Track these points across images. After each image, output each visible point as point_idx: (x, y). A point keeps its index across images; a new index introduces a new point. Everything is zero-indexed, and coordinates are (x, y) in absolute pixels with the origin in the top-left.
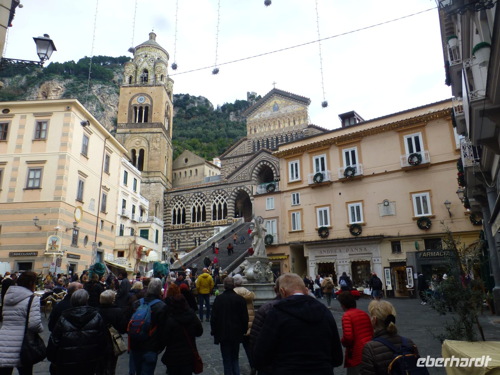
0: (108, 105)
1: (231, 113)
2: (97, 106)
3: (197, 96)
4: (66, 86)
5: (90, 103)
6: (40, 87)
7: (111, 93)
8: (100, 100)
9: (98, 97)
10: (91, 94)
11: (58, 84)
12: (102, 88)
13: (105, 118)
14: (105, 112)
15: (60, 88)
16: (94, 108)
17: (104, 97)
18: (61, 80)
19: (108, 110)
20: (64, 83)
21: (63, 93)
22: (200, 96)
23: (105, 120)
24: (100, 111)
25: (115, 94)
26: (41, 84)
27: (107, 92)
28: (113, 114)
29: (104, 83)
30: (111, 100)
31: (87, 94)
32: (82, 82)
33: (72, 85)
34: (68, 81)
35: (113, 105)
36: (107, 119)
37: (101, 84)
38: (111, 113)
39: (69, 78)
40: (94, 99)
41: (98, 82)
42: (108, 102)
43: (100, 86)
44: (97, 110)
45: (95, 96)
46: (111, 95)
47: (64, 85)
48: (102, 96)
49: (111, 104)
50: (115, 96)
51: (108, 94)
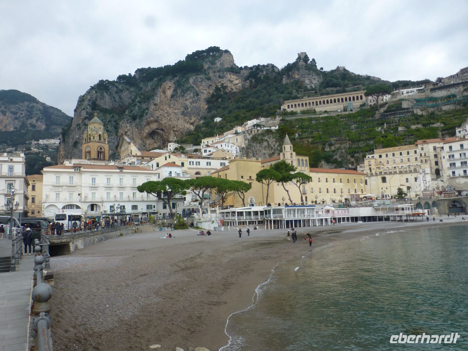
0: (202, 90)
1: (284, 77)
2: (193, 93)
3: (266, 64)
4: (174, 83)
5: (189, 92)
6: (161, 88)
7: (202, 81)
8: (195, 87)
9: (194, 86)
10: (189, 85)
11: (170, 83)
12: (196, 78)
13: (200, 100)
14: (199, 96)
15: (171, 85)
16: (192, 95)
17: (198, 84)
18: (171, 80)
19: (201, 94)
20: (173, 81)
21: (173, 90)
22: (268, 64)
23: (200, 102)
24: (195, 97)
25: (205, 80)
26: (161, 85)
27: (200, 80)
28: (206, 95)
29: (197, 74)
30: (203, 86)
31: (186, 86)
32: (183, 78)
33: (178, 81)
34: (176, 79)
35: (205, 89)
36: (202, 101)
37: (195, 76)
38: (204, 95)
39: (176, 76)
40: (191, 89)
41: (193, 74)
42: (201, 88)
43: (194, 77)
44: (194, 97)
45: (192, 86)
46: (202, 82)
47: (173, 83)
48: (197, 85)
49: (203, 89)
50: (205, 82)
51: (200, 82)
